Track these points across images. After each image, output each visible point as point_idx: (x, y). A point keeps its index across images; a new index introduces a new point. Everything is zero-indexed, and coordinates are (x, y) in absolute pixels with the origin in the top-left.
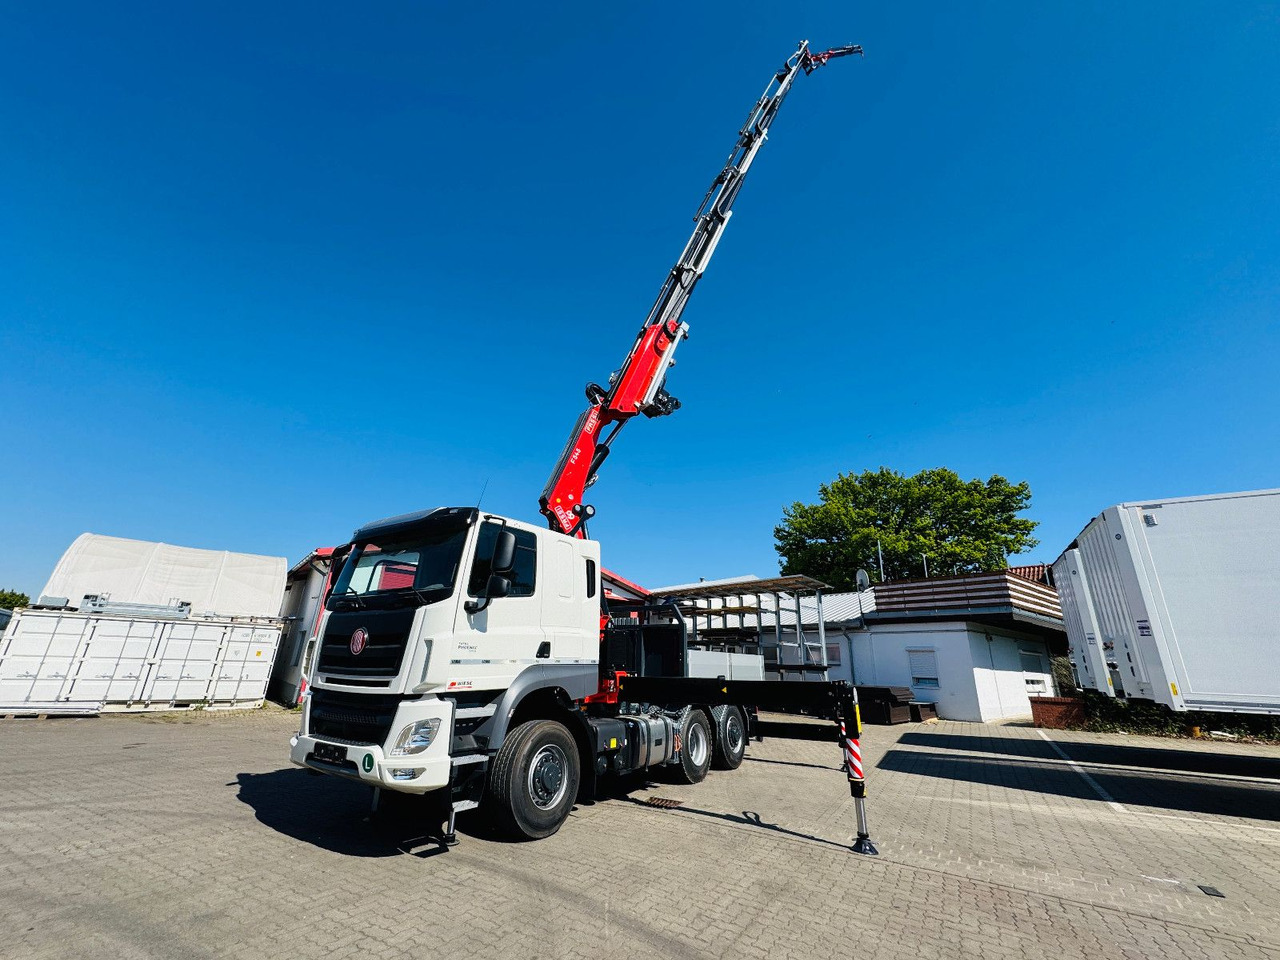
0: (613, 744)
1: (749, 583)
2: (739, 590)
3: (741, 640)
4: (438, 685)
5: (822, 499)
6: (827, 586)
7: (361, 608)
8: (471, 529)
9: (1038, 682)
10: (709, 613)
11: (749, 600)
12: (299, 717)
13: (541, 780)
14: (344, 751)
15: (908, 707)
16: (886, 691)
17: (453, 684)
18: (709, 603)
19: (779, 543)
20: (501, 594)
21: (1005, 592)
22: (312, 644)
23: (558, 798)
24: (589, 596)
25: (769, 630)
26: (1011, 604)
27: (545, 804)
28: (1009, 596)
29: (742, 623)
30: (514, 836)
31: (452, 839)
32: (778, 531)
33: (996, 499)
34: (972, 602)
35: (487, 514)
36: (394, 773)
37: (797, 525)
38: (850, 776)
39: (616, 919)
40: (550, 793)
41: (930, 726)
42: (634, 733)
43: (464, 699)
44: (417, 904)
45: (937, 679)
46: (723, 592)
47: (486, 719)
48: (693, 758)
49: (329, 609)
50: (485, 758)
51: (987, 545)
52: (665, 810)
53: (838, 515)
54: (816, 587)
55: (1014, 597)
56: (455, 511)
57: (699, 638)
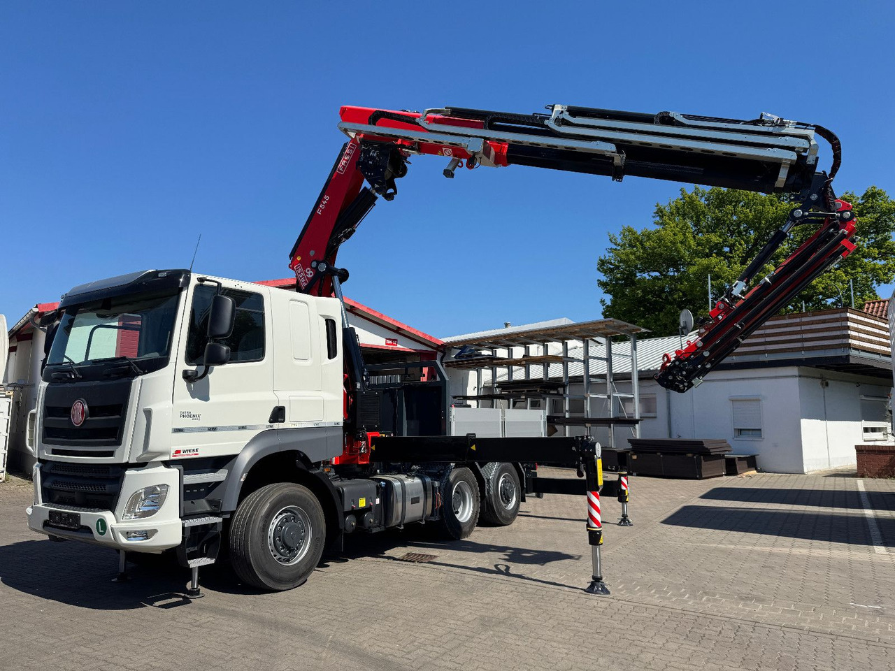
0: (362, 503)
1: (553, 329)
2: (544, 337)
3: (545, 393)
4: (161, 454)
5: (657, 223)
6: (643, 330)
7: (77, 379)
8: (184, 293)
9: (880, 430)
10: (509, 363)
11: (555, 348)
12: (31, 488)
13: (282, 539)
14: (77, 517)
15: (723, 461)
16: (701, 443)
17: (178, 452)
18: (510, 353)
19: (604, 278)
20: (222, 362)
21: (844, 332)
22: (33, 416)
23: (303, 553)
24: (330, 357)
25: (577, 380)
26: (849, 346)
27: (288, 560)
28: (849, 337)
29: (546, 373)
30: (255, 587)
31: (197, 593)
32: (602, 262)
33: (869, 218)
34: (807, 344)
35: (201, 276)
36: (128, 534)
37: (624, 257)
38: (588, 525)
39: (335, 646)
40: (292, 550)
41: (748, 479)
42: (386, 492)
43: (190, 465)
44: (157, 641)
45: (760, 430)
46: (525, 339)
47: (217, 484)
48: (457, 516)
49: (45, 380)
50: (219, 520)
51: (852, 274)
52: (417, 564)
53: (674, 243)
54: (630, 332)
55: (855, 338)
56: (165, 274)
57: (498, 391)
